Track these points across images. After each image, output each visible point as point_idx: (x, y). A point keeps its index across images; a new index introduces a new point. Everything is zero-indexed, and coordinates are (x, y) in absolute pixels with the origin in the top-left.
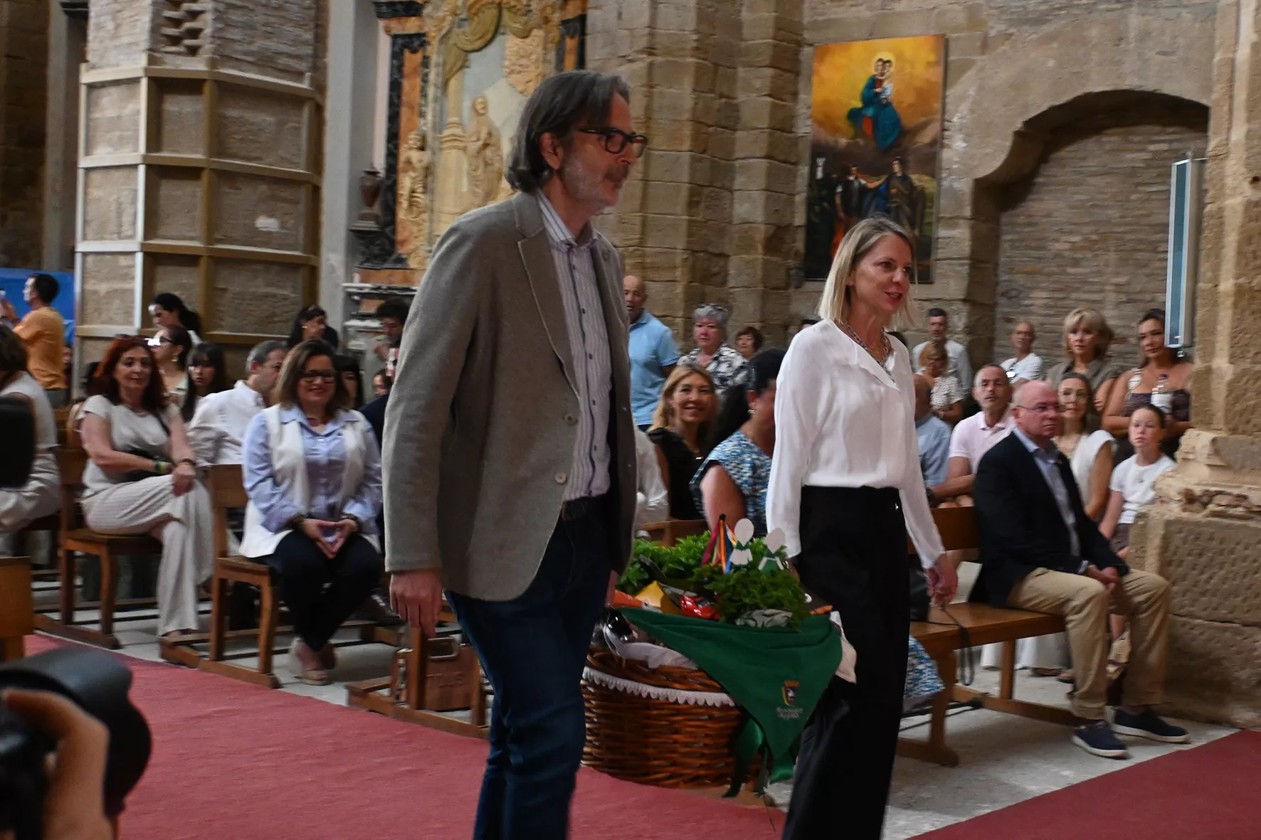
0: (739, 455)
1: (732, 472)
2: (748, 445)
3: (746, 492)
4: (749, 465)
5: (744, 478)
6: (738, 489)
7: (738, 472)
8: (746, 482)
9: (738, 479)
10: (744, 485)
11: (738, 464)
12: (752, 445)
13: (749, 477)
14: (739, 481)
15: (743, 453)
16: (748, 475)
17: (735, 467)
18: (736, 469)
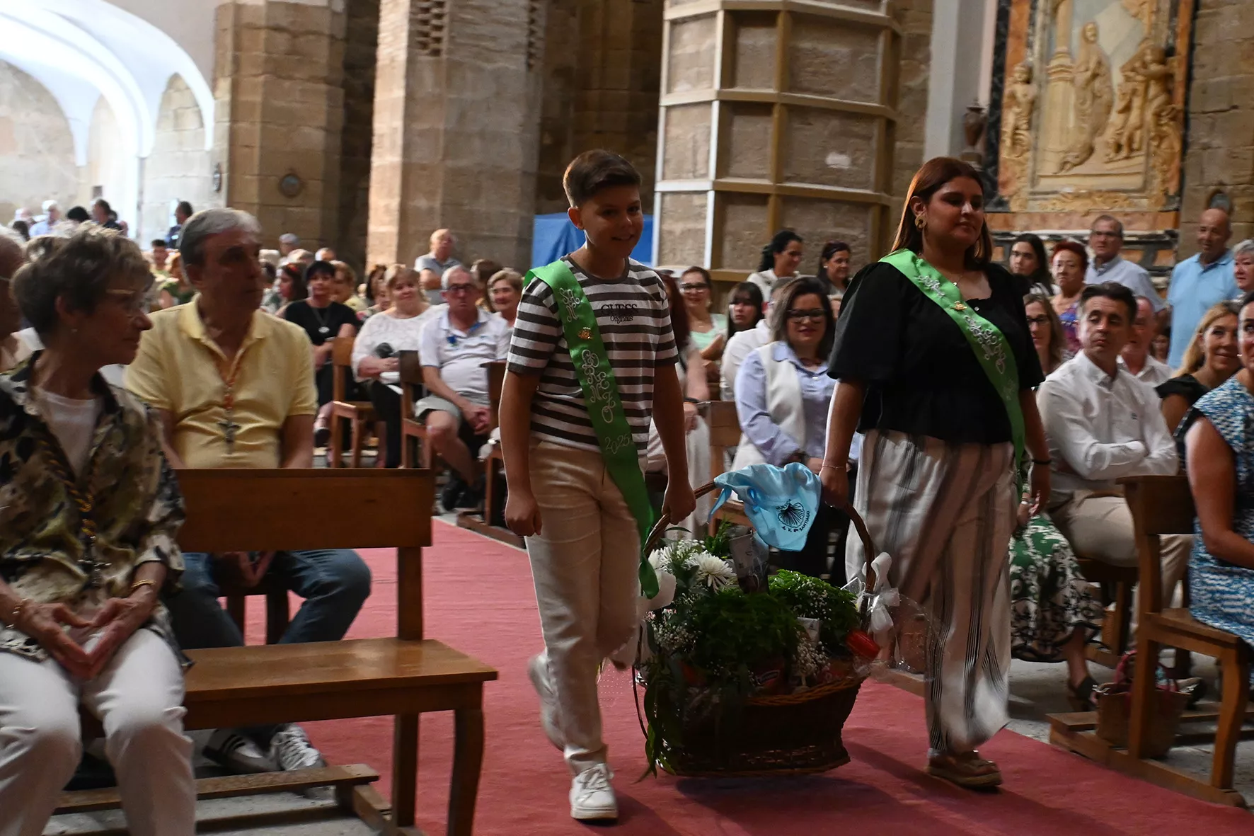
0: (1230, 406)
1: (1220, 426)
2: (1242, 395)
3: (1237, 450)
4: (1240, 418)
5: (1235, 434)
6: (1228, 445)
7: (1228, 426)
8: (1237, 438)
9: (1227, 434)
10: (1236, 442)
11: (1228, 418)
12: (1248, 395)
13: (1241, 431)
14: (1228, 437)
15: (1235, 404)
16: (1239, 429)
17: (1224, 421)
18: (1226, 423)
